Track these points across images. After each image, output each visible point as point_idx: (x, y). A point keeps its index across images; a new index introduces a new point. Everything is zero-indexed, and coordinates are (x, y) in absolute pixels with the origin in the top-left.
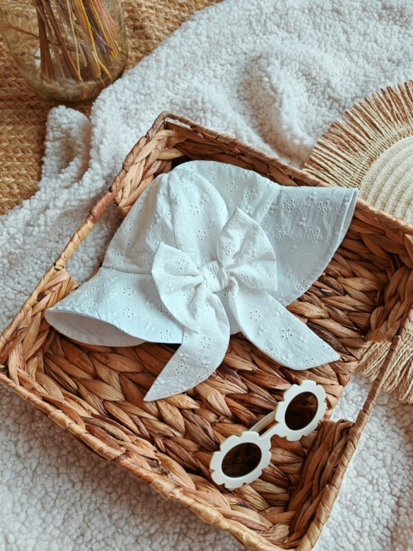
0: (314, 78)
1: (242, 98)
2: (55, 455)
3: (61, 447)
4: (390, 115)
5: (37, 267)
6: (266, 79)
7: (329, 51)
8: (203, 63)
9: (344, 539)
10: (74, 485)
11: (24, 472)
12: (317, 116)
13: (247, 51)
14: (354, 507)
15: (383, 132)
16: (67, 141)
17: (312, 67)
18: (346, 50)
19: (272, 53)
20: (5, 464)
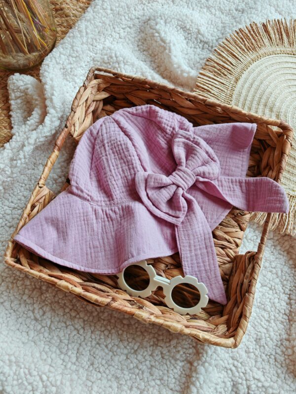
0: (189, 29)
1: (142, 50)
2: (62, 314)
3: (65, 307)
4: (244, 48)
5: (22, 189)
6: (157, 34)
7: (195, 9)
8: (111, 29)
9: (260, 327)
10: (78, 331)
11: (43, 330)
12: (195, 55)
13: (139, 16)
14: (263, 306)
15: (241, 60)
16: (26, 98)
17: (186, 22)
18: (206, 6)
19: (157, 16)
20: (28, 327)
